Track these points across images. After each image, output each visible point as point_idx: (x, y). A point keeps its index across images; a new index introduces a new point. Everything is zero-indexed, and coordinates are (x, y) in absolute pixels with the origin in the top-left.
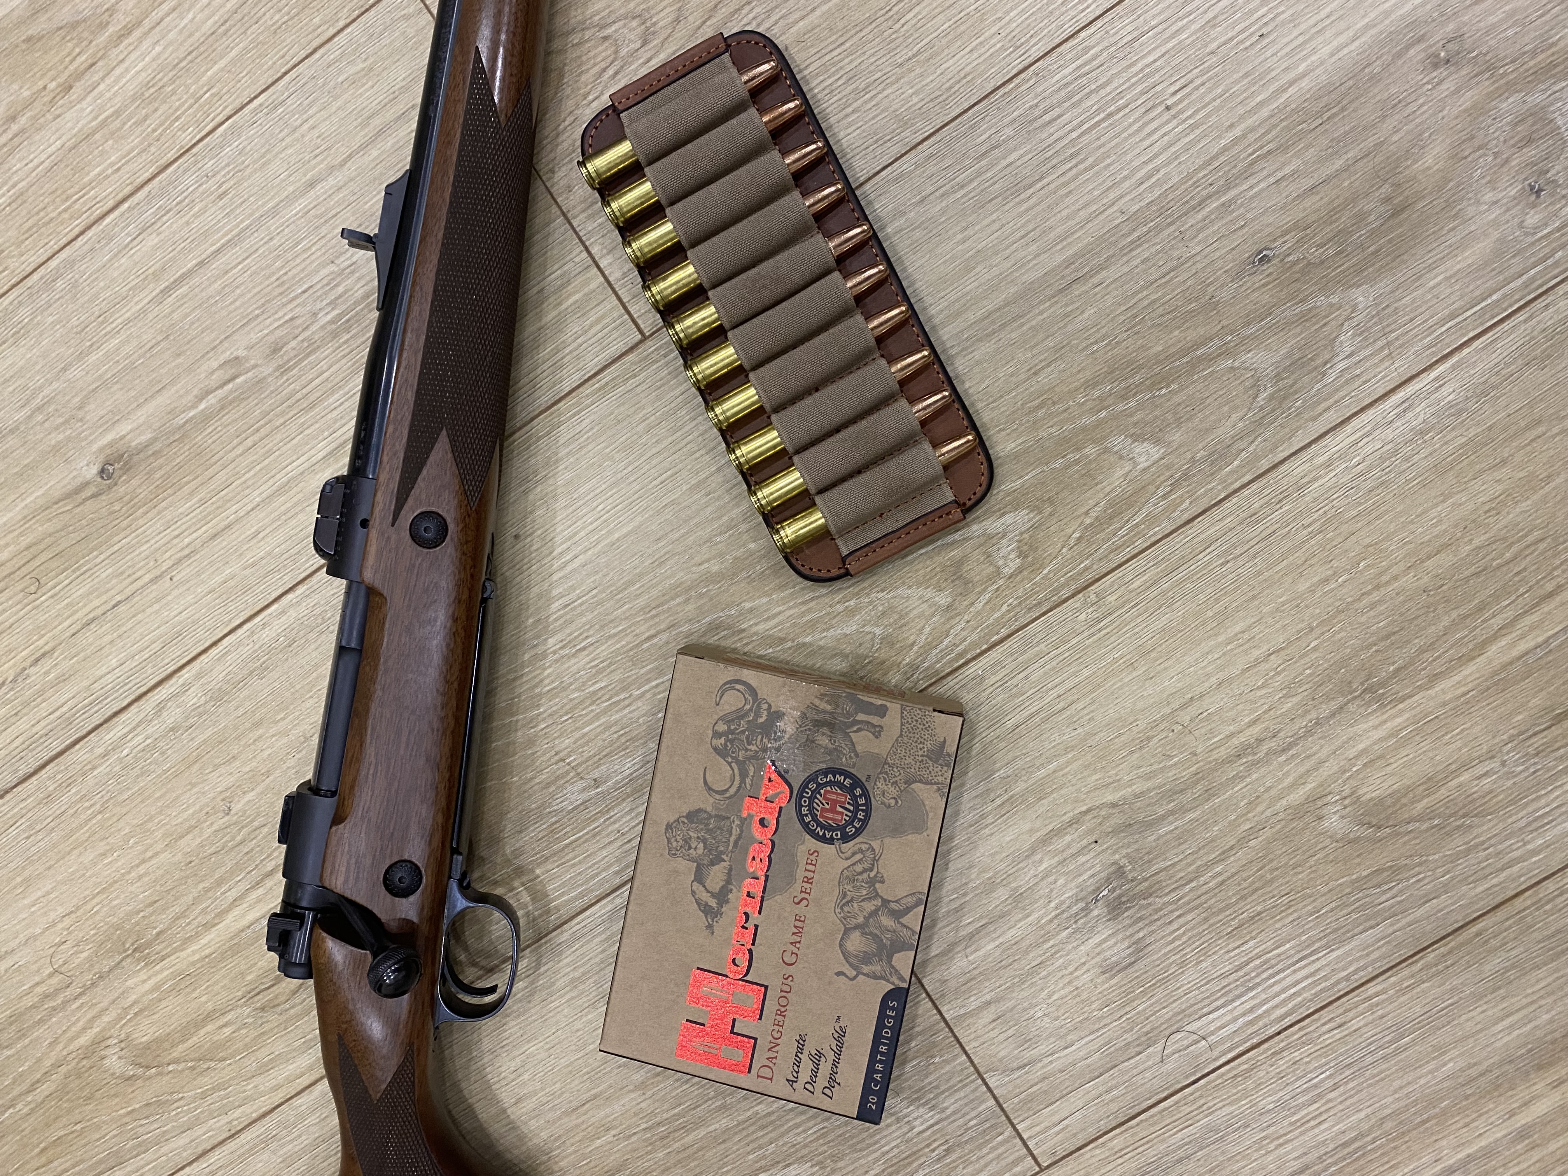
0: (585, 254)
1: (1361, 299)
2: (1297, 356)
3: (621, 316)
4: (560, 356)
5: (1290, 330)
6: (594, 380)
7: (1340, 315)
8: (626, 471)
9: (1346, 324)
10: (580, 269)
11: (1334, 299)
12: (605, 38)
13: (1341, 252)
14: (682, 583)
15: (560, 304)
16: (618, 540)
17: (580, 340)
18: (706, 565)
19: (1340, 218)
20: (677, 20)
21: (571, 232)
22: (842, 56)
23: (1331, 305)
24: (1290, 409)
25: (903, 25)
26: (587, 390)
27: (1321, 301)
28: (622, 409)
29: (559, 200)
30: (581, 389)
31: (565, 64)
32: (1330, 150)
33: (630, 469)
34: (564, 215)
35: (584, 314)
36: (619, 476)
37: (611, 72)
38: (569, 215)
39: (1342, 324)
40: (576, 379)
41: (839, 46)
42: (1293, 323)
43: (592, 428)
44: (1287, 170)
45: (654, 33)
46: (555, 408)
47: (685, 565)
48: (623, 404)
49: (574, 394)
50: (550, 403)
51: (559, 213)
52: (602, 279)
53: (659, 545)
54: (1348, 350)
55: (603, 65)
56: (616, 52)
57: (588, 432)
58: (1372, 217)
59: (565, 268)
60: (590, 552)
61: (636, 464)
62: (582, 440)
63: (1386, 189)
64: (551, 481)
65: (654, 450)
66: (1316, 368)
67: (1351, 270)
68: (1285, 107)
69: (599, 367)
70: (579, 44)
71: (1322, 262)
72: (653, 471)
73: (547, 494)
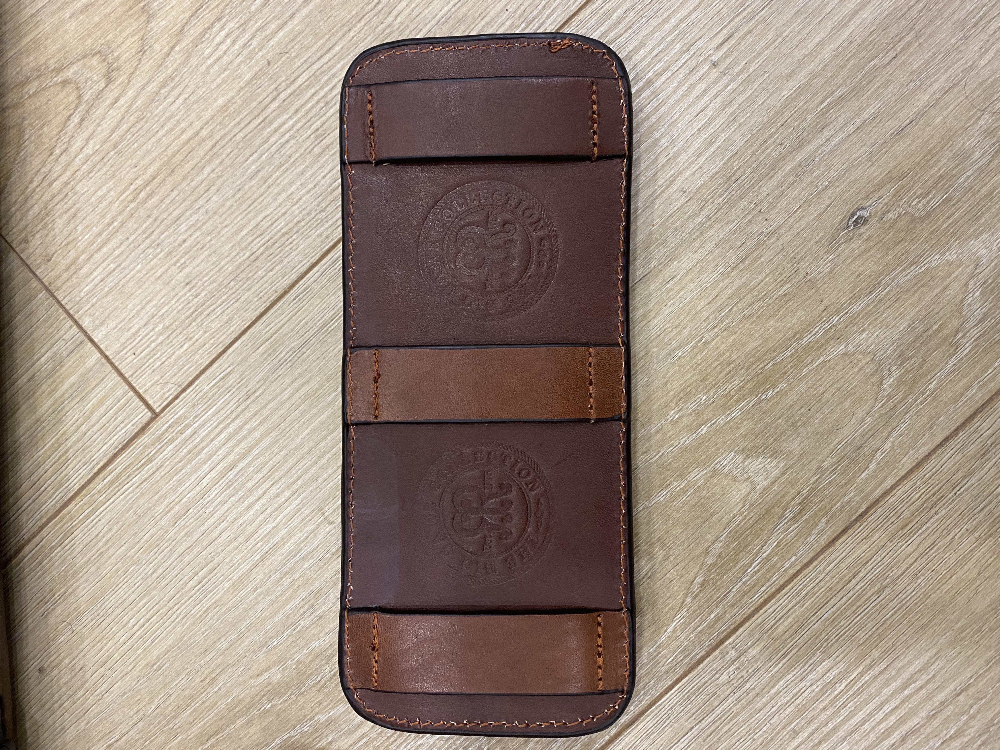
0: (75, 329)
1: (983, 251)
2: (920, 329)
3: (125, 394)
4: (62, 449)
5: (906, 300)
6: (105, 472)
7: (962, 273)
8: (156, 575)
9: (971, 283)
10: (72, 347)
11: (952, 256)
12: (65, 83)
13: (948, 200)
14: (240, 701)
15: (55, 390)
16: (158, 658)
17: (83, 429)
18: (265, 676)
19: (938, 161)
20: (142, 51)
21: (56, 306)
22: (332, 62)
23: (949, 263)
24: (923, 393)
25: (396, 18)
26: (99, 485)
27: (936, 260)
28: (142, 501)
29: (38, 273)
30: (91, 485)
31: (24, 119)
32: (912, 84)
33: (160, 571)
34: (46, 288)
35: (83, 398)
36: (149, 581)
37: (76, 119)
38: (52, 288)
39: (966, 284)
40: (84, 474)
41: (327, 51)
42: (908, 290)
43: (110, 530)
44: (866, 115)
45: (118, 69)
46: (65, 511)
47: (241, 679)
48: (142, 495)
49: (84, 492)
50: (58, 506)
51: (39, 286)
52: (98, 355)
53: (207, 658)
54: (979, 313)
55: (66, 113)
56: (79, 97)
57: (106, 534)
58: (977, 154)
59: (55, 349)
60: (128, 678)
61: (167, 564)
62: (101, 544)
63: (986, 120)
64: (71, 599)
65: (185, 545)
66: (945, 340)
67: (966, 219)
68: (850, 44)
69: (109, 456)
70: (35, 94)
71: (929, 215)
72: (186, 570)
73: (69, 614)
